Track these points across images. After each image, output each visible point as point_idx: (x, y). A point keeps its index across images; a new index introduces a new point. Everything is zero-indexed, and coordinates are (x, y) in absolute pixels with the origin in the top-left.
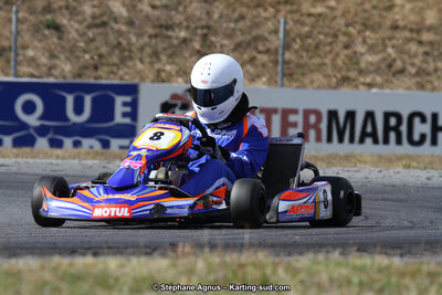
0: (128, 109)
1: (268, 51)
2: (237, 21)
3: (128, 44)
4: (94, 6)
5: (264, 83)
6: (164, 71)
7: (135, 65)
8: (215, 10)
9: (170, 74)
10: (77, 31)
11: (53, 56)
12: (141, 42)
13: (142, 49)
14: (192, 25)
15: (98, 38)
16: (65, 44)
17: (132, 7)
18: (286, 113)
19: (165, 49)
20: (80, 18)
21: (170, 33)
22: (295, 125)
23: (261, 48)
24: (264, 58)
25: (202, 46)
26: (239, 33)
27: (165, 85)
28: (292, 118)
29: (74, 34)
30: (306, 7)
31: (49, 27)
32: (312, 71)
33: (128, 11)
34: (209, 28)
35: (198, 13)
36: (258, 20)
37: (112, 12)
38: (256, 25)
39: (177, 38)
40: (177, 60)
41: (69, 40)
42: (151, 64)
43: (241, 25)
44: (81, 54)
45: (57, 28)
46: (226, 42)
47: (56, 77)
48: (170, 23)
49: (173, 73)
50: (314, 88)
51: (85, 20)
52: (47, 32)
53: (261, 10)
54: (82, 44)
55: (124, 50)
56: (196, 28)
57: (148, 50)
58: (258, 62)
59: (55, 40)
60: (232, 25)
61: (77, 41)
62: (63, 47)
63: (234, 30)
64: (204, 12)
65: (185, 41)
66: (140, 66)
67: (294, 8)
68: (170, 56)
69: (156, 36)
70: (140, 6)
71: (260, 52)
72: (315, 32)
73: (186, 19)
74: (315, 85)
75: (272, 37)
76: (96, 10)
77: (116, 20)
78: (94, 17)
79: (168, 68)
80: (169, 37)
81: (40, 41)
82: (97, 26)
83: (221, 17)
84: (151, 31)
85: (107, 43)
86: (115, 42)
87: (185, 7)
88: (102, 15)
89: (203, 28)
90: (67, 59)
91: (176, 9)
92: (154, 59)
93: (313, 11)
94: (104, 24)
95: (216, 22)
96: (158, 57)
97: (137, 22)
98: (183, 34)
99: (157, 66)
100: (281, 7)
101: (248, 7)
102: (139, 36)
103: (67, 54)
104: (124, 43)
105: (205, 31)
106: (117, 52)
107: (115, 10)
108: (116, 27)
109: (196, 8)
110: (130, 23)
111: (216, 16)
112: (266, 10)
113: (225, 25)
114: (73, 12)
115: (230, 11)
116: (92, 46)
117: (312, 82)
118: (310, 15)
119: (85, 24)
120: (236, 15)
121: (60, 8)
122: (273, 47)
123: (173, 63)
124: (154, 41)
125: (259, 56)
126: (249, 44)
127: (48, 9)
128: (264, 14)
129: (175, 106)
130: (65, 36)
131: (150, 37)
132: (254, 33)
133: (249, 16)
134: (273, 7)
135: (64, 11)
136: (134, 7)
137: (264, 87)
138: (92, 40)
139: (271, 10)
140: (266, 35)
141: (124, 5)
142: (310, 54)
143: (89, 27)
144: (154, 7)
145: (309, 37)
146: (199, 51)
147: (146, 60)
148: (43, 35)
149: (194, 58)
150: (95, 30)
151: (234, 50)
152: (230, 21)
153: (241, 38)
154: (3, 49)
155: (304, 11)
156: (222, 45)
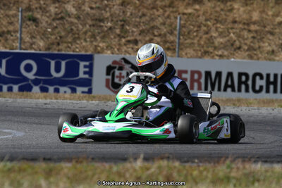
0: (87, 70)
1: (160, 35)
2: (141, 17)
3: (77, 30)
6: (99, 46)
7: (82, 43)
8: (128, 10)
9: (102, 49)
10: (47, 22)
11: (32, 37)
12: (84, 30)
13: (85, 33)
14: (115, 20)
15: (59, 27)
16: (40, 30)
17: (79, 8)
18: (181, 72)
19: (99, 33)
20: (48, 14)
21: (102, 24)
22: (186, 80)
23: (156, 33)
25: (121, 32)
26: (142, 24)
27: (101, 55)
28: (184, 76)
29: (44, 24)
30: (182, 9)
31: (30, 20)
32: (186, 47)
33: (76, 10)
34: (124, 21)
35: (117, 12)
36: (153, 16)
37: (66, 11)
38: (153, 20)
39: (106, 27)
40: (107, 40)
41: (42, 28)
42: (92, 42)
43: (144, 19)
44: (49, 36)
45: (34, 20)
46: (135, 30)
47: (35, 50)
48: (101, 18)
49: (105, 48)
50: (188, 58)
51: (51, 15)
52: (29, 23)
53: (155, 10)
54: (49, 30)
55: (74, 34)
56: (117, 21)
57: (89, 34)
59: (34, 27)
60: (138, 20)
61: (47, 28)
62: (39, 32)
63: (140, 22)
64: (122, 11)
65: (110, 28)
66: (84, 44)
67: (175, 9)
68: (103, 38)
69: (94, 25)
70: (83, 8)
71: (155, 36)
72: (187, 24)
73: (111, 15)
74: (189, 56)
75: (163, 27)
76: (57, 10)
77: (69, 16)
78: (56, 14)
79: (101, 45)
80: (102, 26)
82: (59, 19)
83: (131, 15)
84: (90, 22)
85: (65, 30)
86: (69, 29)
87: (110, 8)
88: (60, 13)
89: (121, 21)
90: (42, 38)
91: (105, 10)
92: (93, 40)
93: (185, 11)
94: (62, 18)
95: (129, 17)
96: (95, 38)
97: (81, 16)
98: (109, 24)
99: (95, 43)
100: (167, 9)
101: (148, 9)
102: (84, 25)
104: (75, 29)
105: (122, 23)
106: (70, 35)
107: (69, 9)
108: (69, 19)
109: (116, 9)
110: (78, 18)
111: (129, 14)
112: (158, 10)
113: (133, 19)
114: (44, 10)
115: (137, 11)
116: (57, 30)
117: (186, 54)
118: (184, 14)
119: (52, 18)
120: (140, 14)
121: (36, 8)
123: (104, 42)
124: (92, 29)
125: (156, 38)
126: (148, 31)
127: (29, 9)
128: (157, 13)
129: (115, 68)
130: (41, 25)
131: (90, 26)
132: (152, 25)
133: (149, 14)
134: (162, 9)
135: (39, 10)
136: (80, 8)
138: (56, 27)
139: (161, 11)
140: (158, 25)
141: (74, 7)
142: (185, 37)
143: (54, 20)
144: (92, 8)
145: (184, 27)
146: (119, 35)
147: (88, 40)
148: (27, 24)
149: (117, 40)
150: (58, 22)
151: (140, 34)
152: (137, 17)
153: (144, 28)
154: (3, 32)
155: (181, 11)
156: (132, 32)
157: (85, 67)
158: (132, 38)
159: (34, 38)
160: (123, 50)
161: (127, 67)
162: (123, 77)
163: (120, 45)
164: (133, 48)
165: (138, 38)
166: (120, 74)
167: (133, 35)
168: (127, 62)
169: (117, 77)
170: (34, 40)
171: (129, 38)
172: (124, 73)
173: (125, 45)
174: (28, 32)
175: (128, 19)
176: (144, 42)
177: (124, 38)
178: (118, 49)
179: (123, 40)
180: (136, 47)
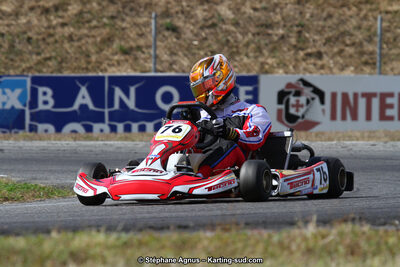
0: (250, 97)
1: (353, 44)
2: (325, 19)
3: (236, 41)
4: (205, 10)
5: (352, 72)
6: (267, 64)
7: (242, 59)
8: (307, 10)
9: (272, 66)
10: (192, 31)
11: (173, 54)
12: (246, 39)
13: (247, 45)
14: (289, 24)
15: (209, 37)
16: (183, 43)
17: (237, 10)
18: (384, 96)
19: (266, 45)
20: (193, 21)
21: (270, 31)
22: (391, 106)
23: (348, 42)
24: (350, 50)
25: (298, 41)
26: (327, 29)
27: (269, 76)
28: (389, 101)
29: (189, 35)
30: (384, 6)
31: (168, 29)
32: (392, 60)
33: (234, 13)
34: (302, 26)
35: (292, 13)
36: (343, 18)
37: (219, 15)
38: (343, 22)
39: (276, 35)
40: (278, 54)
41: (185, 40)
42: (256, 57)
43: (330, 22)
44: (196, 51)
45: (174, 29)
46: (316, 37)
47: (176, 71)
48: (269, 22)
49: (275, 65)
50: (395, 75)
51: (197, 22)
52: (167, 33)
53: (345, 9)
54: (196, 43)
55: (231, 47)
56: (291, 26)
57: (253, 46)
58: (346, 53)
59: (175, 40)
60: (321, 23)
61: (192, 40)
62: (180, 45)
63: (323, 27)
64: (298, 12)
65: (282, 37)
66: (245, 60)
67: (374, 6)
68: (273, 50)
69: (258, 34)
70: (243, 9)
71: (347, 45)
72: (392, 27)
73: (283, 18)
74: (396, 72)
75: (357, 33)
76: (205, 14)
77: (223, 21)
78: (205, 20)
79: (270, 61)
80: (269, 35)
81: (162, 41)
82: (209, 27)
83: (312, 16)
84: (253, 29)
85: (218, 41)
86: (224, 40)
87: (282, 9)
88: (211, 18)
89: (297, 26)
90: (185, 55)
91: (274, 11)
92: (257, 54)
93: (390, 8)
94: (214, 25)
95: (308, 20)
96: (261, 52)
97: (241, 22)
98: (281, 32)
99: (261, 59)
100: (363, 6)
101: (335, 7)
102: (244, 34)
103: (186, 52)
104: (232, 40)
105: (300, 28)
106: (226, 48)
107: (222, 13)
108: (224, 27)
109: (290, 9)
110: (236, 24)
111: (308, 16)
112: (349, 9)
113: (315, 23)
114: (188, 15)
115: (320, 11)
116: (206, 43)
117: (392, 69)
118: (387, 12)
119: (199, 26)
120: (325, 14)
121: (177, 13)
122: (357, 40)
123: (274, 57)
124: (257, 38)
125: (347, 49)
126: (337, 39)
127: (166, 14)
128: (349, 13)
130: (183, 36)
131: (254, 35)
132: (342, 29)
133: (336, 15)
134: (355, 6)
135: (180, 15)
136: (238, 10)
137: (352, 75)
138: (205, 39)
139: (354, 9)
140: (352, 31)
141: (230, 9)
142: (390, 46)
143: (202, 28)
144: (255, 9)
145: (388, 31)
146: (295, 46)
147: (251, 54)
148: (164, 36)
149: (292, 52)
150: (207, 31)
151: (325, 44)
152: (319, 20)
153: (330, 34)
154: (131, 48)
155: (382, 9)
156: (314, 41)
157: (247, 93)
158: (314, 50)
159: (175, 54)
160: (301, 68)
161: (307, 91)
162: (302, 106)
163: (296, 60)
164: (315, 65)
165: (323, 49)
166: (298, 101)
167: (315, 46)
168: (306, 84)
169: (293, 106)
170: (175, 58)
171: (309, 50)
172: (303, 100)
173: (304, 60)
174: (166, 47)
175: (307, 23)
176: (330, 55)
177: (302, 49)
178: (294, 67)
179: (301, 53)
180: (319, 63)
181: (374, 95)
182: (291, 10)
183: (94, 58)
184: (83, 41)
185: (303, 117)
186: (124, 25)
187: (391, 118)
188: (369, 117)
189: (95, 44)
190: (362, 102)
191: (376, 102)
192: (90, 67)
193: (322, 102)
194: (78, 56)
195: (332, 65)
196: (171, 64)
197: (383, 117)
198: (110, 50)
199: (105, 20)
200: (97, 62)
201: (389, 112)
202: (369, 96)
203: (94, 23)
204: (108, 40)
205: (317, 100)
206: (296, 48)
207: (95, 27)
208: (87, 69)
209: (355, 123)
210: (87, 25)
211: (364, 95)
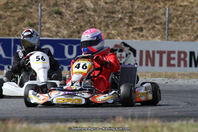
1: (161, 23)
2: (146, 9)
3: (94, 21)
4: (78, 3)
5: (159, 39)
6: (111, 33)
8: (135, 4)
9: (114, 35)
10: (70, 15)
11: (58, 27)
12: (100, 20)
13: (100, 23)
14: (124, 12)
15: (80, 18)
16: (64, 21)
17: (96, 3)
18: (170, 53)
19: (111, 23)
20: (71, 8)
21: (114, 15)
22: (174, 59)
23: (158, 22)
24: (159, 27)
25: (129, 21)
26: (147, 15)
27: (112, 40)
28: (172, 55)
29: (68, 16)
30: (179, 2)
31: (56, 13)
32: (182, 33)
33: (94, 5)
34: (132, 13)
35: (127, 6)
36: (155, 9)
37: (86, 6)
38: (155, 11)
39: (117, 17)
40: (117, 28)
41: (66, 20)
42: (105, 30)
43: (147, 11)
44: (72, 26)
45: (60, 13)
46: (140, 19)
47: (60, 37)
48: (114, 10)
49: (116, 34)
50: (183, 41)
51: (73, 9)
52: (55, 15)
53: (157, 4)
54: (72, 21)
55: (92, 24)
56: (126, 13)
57: (103, 24)
58: (156, 29)
59: (59, 19)
60: (143, 11)
61: (70, 20)
62: (63, 23)
63: (144, 13)
64: (130, 5)
65: (121, 19)
67: (173, 3)
68: (114, 26)
69: (107, 17)
70: (99, 3)
71: (157, 24)
72: (184, 14)
73: (122, 9)
74: (184, 39)
75: (163, 17)
76: (78, 5)
77: (88, 9)
78: (78, 8)
79: (113, 32)
80: (113, 17)
81: (52, 20)
82: (79, 12)
83: (138, 7)
84: (105, 14)
85: (84, 21)
86: (88, 20)
87: (121, 3)
88: (81, 7)
89: (129, 13)
90: (65, 28)
91: (117, 4)
92: (106, 28)
93: (182, 4)
94: (82, 11)
95: (136, 10)
96: (108, 27)
97: (98, 10)
98: (120, 16)
99: (107, 31)
100: (167, 2)
101: (151, 3)
102: (99, 17)
103: (65, 26)
104: (92, 20)
105: (131, 14)
106: (89, 25)
107: (87, 4)
108: (88, 12)
110: (95, 11)
111: (136, 7)
112: (160, 4)
113: (140, 11)
114: (68, 5)
115: (143, 4)
116: (77, 22)
117: (182, 38)
118: (181, 6)
119: (74, 11)
120: (146, 6)
121: (62, 4)
122: (163, 22)
123: (114, 30)
124: (106, 19)
125: (157, 26)
126: (151, 20)
127: (56, 5)
128: (159, 6)
129: (116, 50)
131: (104, 17)
132: (154, 15)
133: (152, 7)
134: (163, 2)
135: (63, 6)
136: (97, 3)
137: (159, 41)
138: (77, 19)
139: (162, 4)
140: (160, 16)
141: (92, 2)
142: (181, 25)
143: (75, 13)
144: (106, 3)
145: (181, 16)
146: (128, 24)
147: (103, 28)
148: (54, 17)
149: (126, 27)
150: (78, 15)
151: (144, 23)
152: (143, 9)
153: (148, 17)
154: (35, 24)
155: (178, 4)
156: (138, 21)
158: (138, 26)
159: (60, 27)
160: (130, 36)
161: (126, 49)
163: (128, 32)
164: (138, 35)
165: (143, 26)
166: (121, 55)
167: (139, 24)
169: (119, 57)
170: (59, 29)
171: (135, 27)
173: (132, 32)
174: (54, 23)
175: (134, 11)
176: (147, 29)
177: (132, 26)
178: (127, 36)
179: (131, 28)
180: (141, 34)
181: (164, 52)
182: (126, 4)
183: (13, 29)
184: (7, 19)
185: (124, 63)
186: (32, 10)
187: (174, 65)
188: (161, 65)
189: (14, 21)
190: (157, 56)
191: (165, 56)
192: (11, 33)
193: (135, 55)
194: (4, 27)
195: (148, 35)
196: (57, 33)
197: (169, 65)
198: (23, 24)
199: (21, 8)
200: (15, 31)
201: (172, 62)
202: (161, 53)
203: (14, 9)
204: (22, 19)
205: (132, 54)
206: (128, 25)
207: (15, 11)
208: (9, 35)
209: (153, 67)
210: (10, 10)
211: (158, 52)
